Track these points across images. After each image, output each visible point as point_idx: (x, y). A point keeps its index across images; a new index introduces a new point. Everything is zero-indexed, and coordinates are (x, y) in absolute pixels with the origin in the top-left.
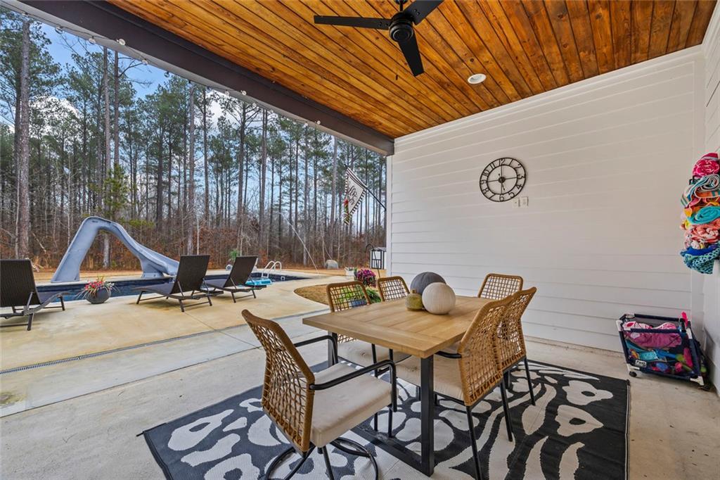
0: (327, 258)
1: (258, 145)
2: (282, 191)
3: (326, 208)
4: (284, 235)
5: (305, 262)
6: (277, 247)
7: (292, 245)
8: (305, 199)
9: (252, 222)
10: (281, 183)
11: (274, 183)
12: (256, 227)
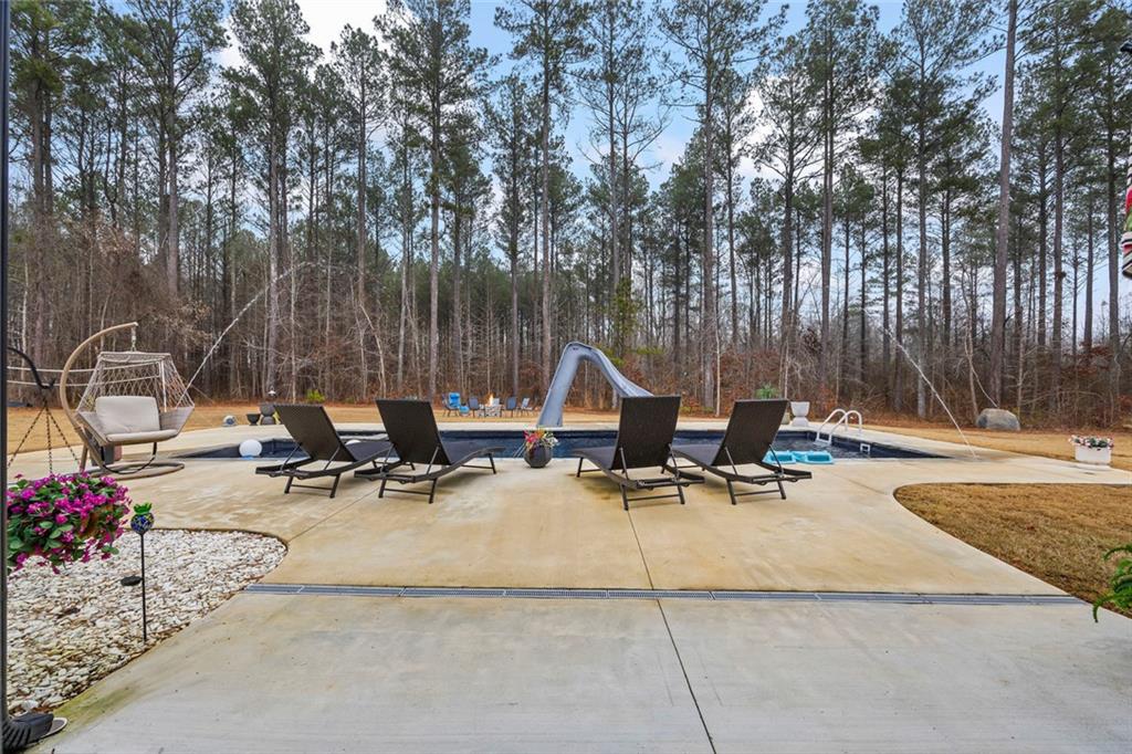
0: (984, 404)
1: (818, 205)
2: (867, 278)
3: (974, 297)
4: (872, 358)
5: (921, 411)
6: (857, 380)
7: (891, 378)
8: (921, 286)
9: (805, 337)
10: (864, 265)
11: (850, 266)
12: (813, 346)
